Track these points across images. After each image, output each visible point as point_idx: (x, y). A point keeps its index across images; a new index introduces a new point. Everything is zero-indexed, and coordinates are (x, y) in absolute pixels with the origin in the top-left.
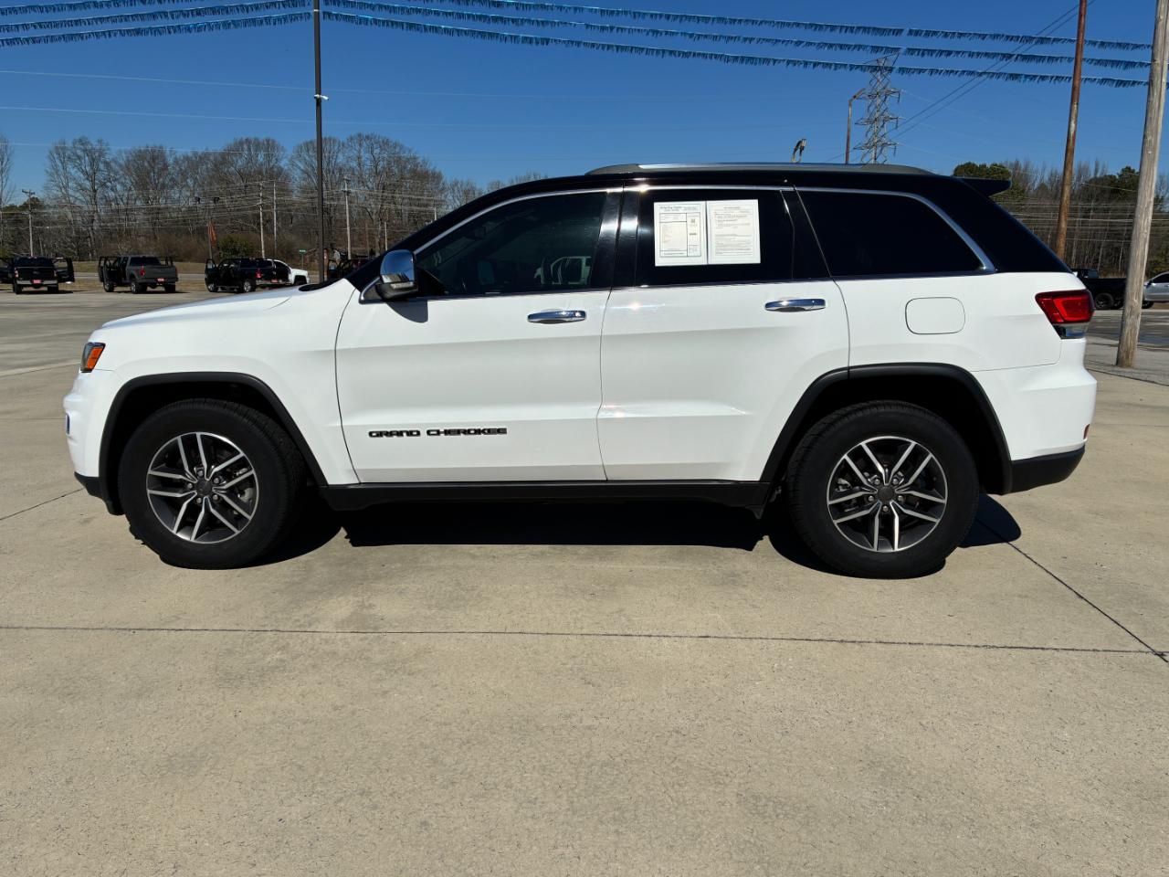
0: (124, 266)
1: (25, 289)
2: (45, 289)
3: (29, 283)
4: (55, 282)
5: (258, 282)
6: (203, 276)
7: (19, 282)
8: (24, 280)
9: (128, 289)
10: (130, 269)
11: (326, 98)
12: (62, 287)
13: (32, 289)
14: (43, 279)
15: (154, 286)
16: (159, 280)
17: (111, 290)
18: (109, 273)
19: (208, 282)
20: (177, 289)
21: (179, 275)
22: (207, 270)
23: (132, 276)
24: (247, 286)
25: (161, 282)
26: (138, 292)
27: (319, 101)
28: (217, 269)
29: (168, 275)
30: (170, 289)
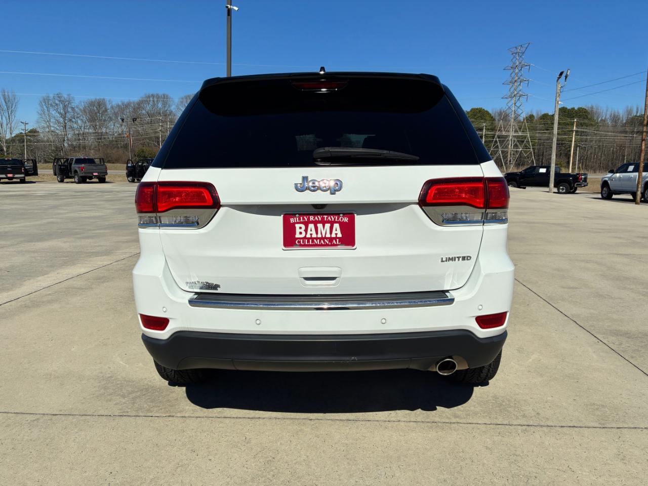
0: (71, 164)
2: (19, 180)
3: (4, 176)
4: (23, 175)
6: (125, 172)
9: (73, 180)
10: (74, 166)
11: (236, 8)
12: (28, 179)
13: (7, 180)
14: (14, 173)
15: (91, 178)
16: (94, 174)
17: (62, 181)
18: (61, 170)
19: (128, 176)
20: (107, 180)
21: (108, 171)
22: (128, 167)
23: (76, 171)
25: (96, 176)
26: (79, 182)
27: (229, 12)
28: (133, 167)
29: (101, 171)
30: (102, 180)
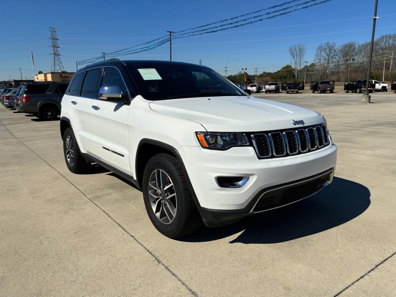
0: (318, 84)
1: (289, 92)
2: (296, 92)
3: (290, 90)
4: (297, 90)
5: (362, 89)
6: (343, 87)
7: (287, 90)
8: (289, 89)
9: (318, 92)
10: (320, 85)
11: (378, 18)
12: (300, 91)
13: (291, 92)
14: (294, 89)
15: (327, 91)
16: (328, 89)
17: (314, 92)
18: (313, 87)
19: (345, 89)
20: (334, 92)
21: (335, 87)
22: (345, 85)
23: (320, 88)
24: (358, 91)
25: (328, 90)
26: (321, 93)
27: (375, 20)
28: (348, 84)
29: (332, 87)
30: (332, 92)
